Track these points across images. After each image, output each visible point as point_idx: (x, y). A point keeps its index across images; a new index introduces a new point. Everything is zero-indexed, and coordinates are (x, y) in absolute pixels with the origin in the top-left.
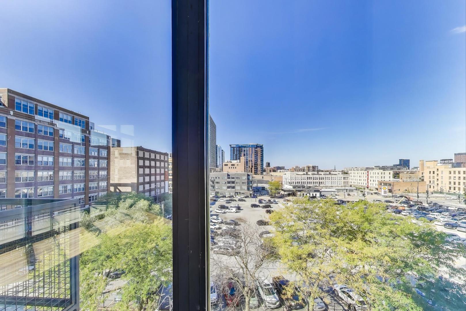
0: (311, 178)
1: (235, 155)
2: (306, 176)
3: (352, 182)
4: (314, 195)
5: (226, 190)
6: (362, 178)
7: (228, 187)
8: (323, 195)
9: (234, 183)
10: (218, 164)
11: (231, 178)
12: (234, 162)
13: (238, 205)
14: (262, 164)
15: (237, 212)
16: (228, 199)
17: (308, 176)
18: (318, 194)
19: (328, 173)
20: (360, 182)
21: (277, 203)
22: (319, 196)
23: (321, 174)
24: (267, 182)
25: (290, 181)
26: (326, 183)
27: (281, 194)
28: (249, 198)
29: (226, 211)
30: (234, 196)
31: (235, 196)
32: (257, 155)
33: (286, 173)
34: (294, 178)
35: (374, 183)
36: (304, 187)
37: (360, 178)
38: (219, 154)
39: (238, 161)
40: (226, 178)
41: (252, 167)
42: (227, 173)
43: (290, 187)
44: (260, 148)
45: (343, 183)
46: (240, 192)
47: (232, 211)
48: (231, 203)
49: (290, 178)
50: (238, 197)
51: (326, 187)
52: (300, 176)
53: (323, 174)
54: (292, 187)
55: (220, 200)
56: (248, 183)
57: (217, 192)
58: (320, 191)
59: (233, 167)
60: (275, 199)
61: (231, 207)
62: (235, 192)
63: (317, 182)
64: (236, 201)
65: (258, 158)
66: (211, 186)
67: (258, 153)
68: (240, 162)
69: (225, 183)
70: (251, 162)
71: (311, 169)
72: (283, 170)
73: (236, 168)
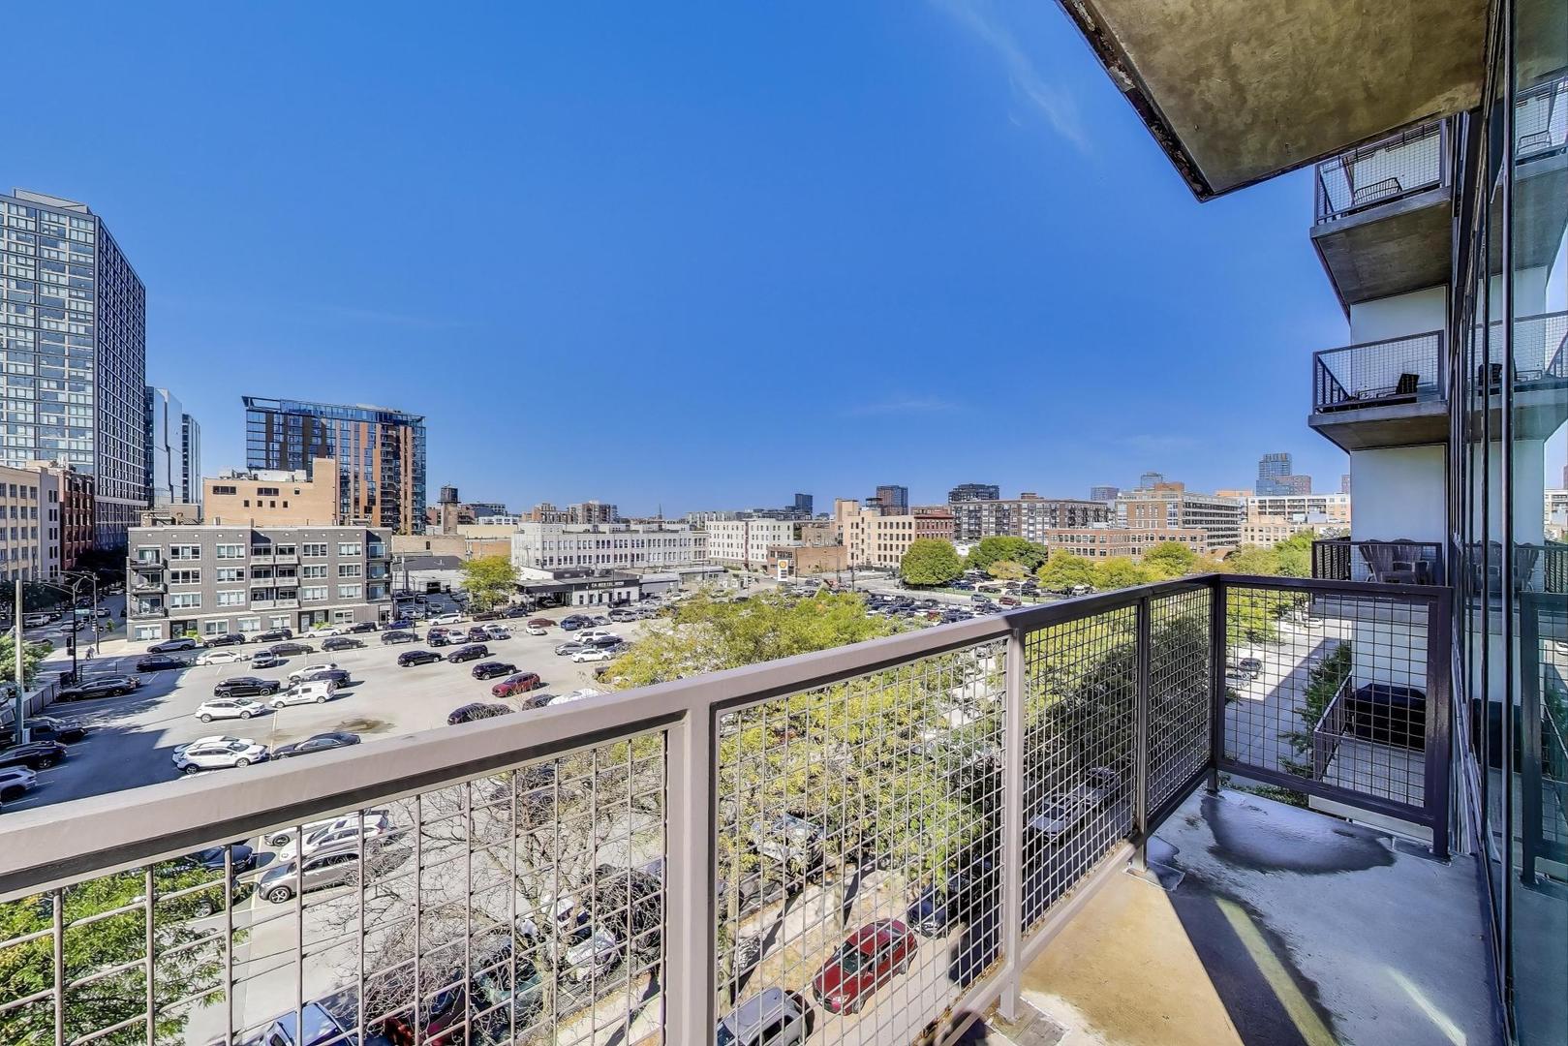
0: (609, 542)
2: (593, 537)
3: (713, 553)
4: (624, 596)
5: (247, 608)
6: (734, 541)
7: (257, 595)
8: (648, 595)
9: (292, 573)
11: (273, 551)
13: (333, 665)
14: (420, 495)
15: (334, 698)
16: (267, 647)
17: (601, 538)
18: (635, 592)
19: (655, 527)
20: (730, 550)
21: (507, 637)
22: (637, 598)
23: (637, 531)
24: (451, 563)
25: (539, 555)
26: (651, 556)
27: (510, 602)
28: (376, 630)
29: (273, 703)
30: (295, 632)
31: (300, 632)
32: (397, 456)
33: (521, 525)
34: (554, 546)
35: (760, 552)
36: (589, 573)
37: (730, 541)
38: (166, 434)
39: (301, 474)
40: (242, 552)
41: (372, 501)
42: (249, 528)
43: (544, 577)
44: (409, 429)
45: (692, 555)
46: (327, 612)
47: (305, 696)
48: (282, 663)
49: (539, 545)
50: (316, 634)
51: (654, 569)
52: (574, 537)
53: (641, 532)
54: (550, 575)
55: (215, 660)
56: (370, 571)
57: (184, 623)
58: (641, 581)
59: (266, 499)
60: (496, 622)
61: (297, 680)
62: (300, 614)
63: (626, 556)
64: (310, 650)
65: (402, 469)
66: (136, 595)
67: (398, 447)
68: (309, 481)
69: (234, 575)
70: (364, 486)
71: (597, 514)
72: (499, 517)
73: (285, 505)
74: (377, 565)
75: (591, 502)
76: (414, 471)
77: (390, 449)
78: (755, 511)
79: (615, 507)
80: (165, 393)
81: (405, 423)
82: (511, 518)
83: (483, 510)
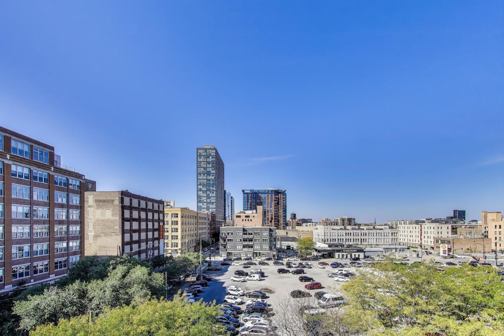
0: (351, 233)
1: (249, 203)
2: (344, 232)
3: (401, 240)
4: (357, 256)
5: (242, 250)
6: (414, 234)
7: (244, 246)
8: (368, 257)
9: (252, 241)
10: (227, 215)
11: (248, 234)
12: (249, 212)
13: (261, 270)
14: (285, 216)
15: (260, 280)
16: (246, 262)
17: (347, 232)
18: (362, 255)
19: (372, 227)
20: (411, 239)
21: (311, 268)
22: (363, 257)
23: (363, 229)
24: (294, 239)
25: (323, 237)
26: (370, 240)
27: (313, 255)
28: (272, 260)
29: (246, 279)
30: (252, 258)
31: (254, 258)
32: (279, 204)
33: (317, 226)
34: (329, 234)
35: (429, 240)
36: (342, 246)
37: (411, 234)
38: (228, 202)
39: (254, 211)
40: (241, 234)
41: (272, 219)
42: (242, 227)
43: (325, 246)
44: (282, 195)
45: (390, 240)
46: (260, 253)
47: (254, 278)
48: (249, 267)
49: (323, 234)
50: (258, 259)
51: (371, 246)
52: (336, 231)
53: (365, 229)
54: (327, 246)
55: (236, 264)
56: (270, 241)
57: (230, 253)
58: (364, 250)
59: (247, 219)
60: (307, 261)
61: (252, 273)
62: (254, 253)
63: (358, 239)
64: (256, 264)
65: (280, 208)
66: (221, 245)
67: (279, 201)
68: (256, 213)
69: (239, 240)
70: (270, 214)
71: (346, 222)
72: (310, 223)
73: (251, 220)
74: (273, 239)
75: (344, 217)
76: (283, 208)
77: (276, 202)
78: (427, 219)
79: (354, 219)
80: (228, 192)
81: (280, 193)
82: (314, 224)
83: (305, 221)
